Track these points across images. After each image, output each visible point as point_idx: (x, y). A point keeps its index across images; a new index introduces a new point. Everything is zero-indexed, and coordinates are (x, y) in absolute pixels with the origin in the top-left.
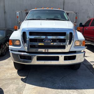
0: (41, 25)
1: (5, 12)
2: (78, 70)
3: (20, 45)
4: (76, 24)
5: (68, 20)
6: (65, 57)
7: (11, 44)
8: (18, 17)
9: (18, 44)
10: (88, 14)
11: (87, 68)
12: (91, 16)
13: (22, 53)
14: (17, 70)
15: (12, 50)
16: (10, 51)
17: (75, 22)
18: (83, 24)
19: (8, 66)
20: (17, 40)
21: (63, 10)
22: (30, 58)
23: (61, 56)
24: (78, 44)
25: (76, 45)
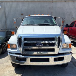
0: (33, 31)
1: (5, 17)
2: (66, 67)
3: (16, 48)
4: (62, 27)
5: (56, 25)
6: (54, 58)
7: (9, 47)
8: (15, 23)
9: (15, 47)
10: (73, 15)
11: (74, 65)
12: (74, 17)
13: (18, 56)
14: (14, 68)
15: (9, 53)
16: (8, 53)
17: (62, 25)
18: (69, 25)
19: (7, 63)
20: (14, 44)
21: (52, 15)
22: (25, 60)
23: (52, 58)
24: (66, 47)
25: (64, 47)
